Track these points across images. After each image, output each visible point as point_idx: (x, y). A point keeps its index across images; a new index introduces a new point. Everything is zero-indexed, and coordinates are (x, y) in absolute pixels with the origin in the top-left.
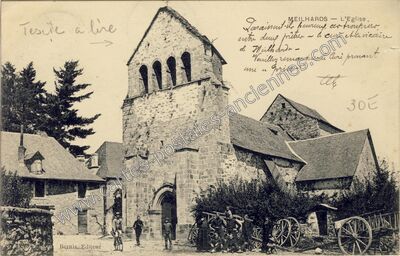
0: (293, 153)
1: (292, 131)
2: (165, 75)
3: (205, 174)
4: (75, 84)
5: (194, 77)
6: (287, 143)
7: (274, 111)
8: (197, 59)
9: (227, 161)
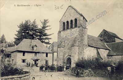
0: (107, 47)
1: (107, 40)
2: (70, 25)
3: (80, 53)
4: (47, 25)
5: (78, 26)
6: (105, 44)
7: (102, 34)
8: (79, 20)
9: (86, 50)
